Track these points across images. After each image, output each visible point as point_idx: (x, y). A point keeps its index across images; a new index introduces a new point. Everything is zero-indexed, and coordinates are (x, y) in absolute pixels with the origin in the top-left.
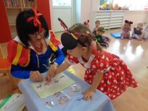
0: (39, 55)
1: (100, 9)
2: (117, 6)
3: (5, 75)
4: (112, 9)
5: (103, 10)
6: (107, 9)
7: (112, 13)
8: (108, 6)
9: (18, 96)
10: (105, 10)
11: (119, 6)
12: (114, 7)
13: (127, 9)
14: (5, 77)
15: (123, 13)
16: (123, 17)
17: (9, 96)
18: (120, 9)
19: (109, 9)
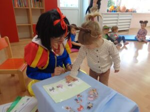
0: (57, 57)
1: (108, 11)
2: (124, 8)
3: (13, 75)
4: (120, 11)
5: (110, 12)
6: (115, 11)
7: (120, 15)
8: (115, 8)
9: (28, 99)
10: (112, 12)
11: (127, 8)
12: (121, 9)
13: (134, 12)
14: (13, 78)
15: (130, 15)
16: (130, 19)
17: (18, 98)
18: (127, 11)
19: (117, 12)
